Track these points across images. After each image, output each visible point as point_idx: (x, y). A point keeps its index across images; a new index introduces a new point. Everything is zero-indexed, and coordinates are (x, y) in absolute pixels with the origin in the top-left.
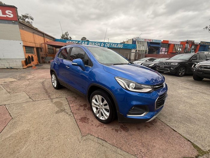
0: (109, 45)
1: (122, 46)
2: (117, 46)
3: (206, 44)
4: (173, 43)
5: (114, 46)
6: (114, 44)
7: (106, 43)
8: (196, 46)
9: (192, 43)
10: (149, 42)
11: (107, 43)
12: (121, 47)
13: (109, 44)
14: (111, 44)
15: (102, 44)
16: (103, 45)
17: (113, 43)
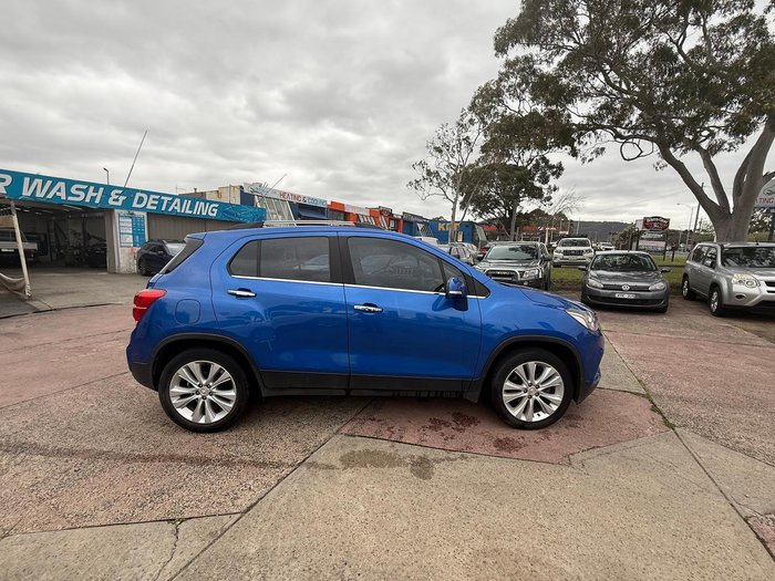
0: (151, 201)
1: (216, 210)
2: (192, 208)
3: (413, 219)
4: (355, 212)
5: (178, 208)
6: (178, 200)
7: (138, 195)
8: (397, 221)
9: (389, 214)
10: (295, 201)
11: (142, 192)
12: (210, 214)
13: (152, 196)
14: (166, 199)
15: (114, 196)
16: (123, 198)
17: (174, 197)
